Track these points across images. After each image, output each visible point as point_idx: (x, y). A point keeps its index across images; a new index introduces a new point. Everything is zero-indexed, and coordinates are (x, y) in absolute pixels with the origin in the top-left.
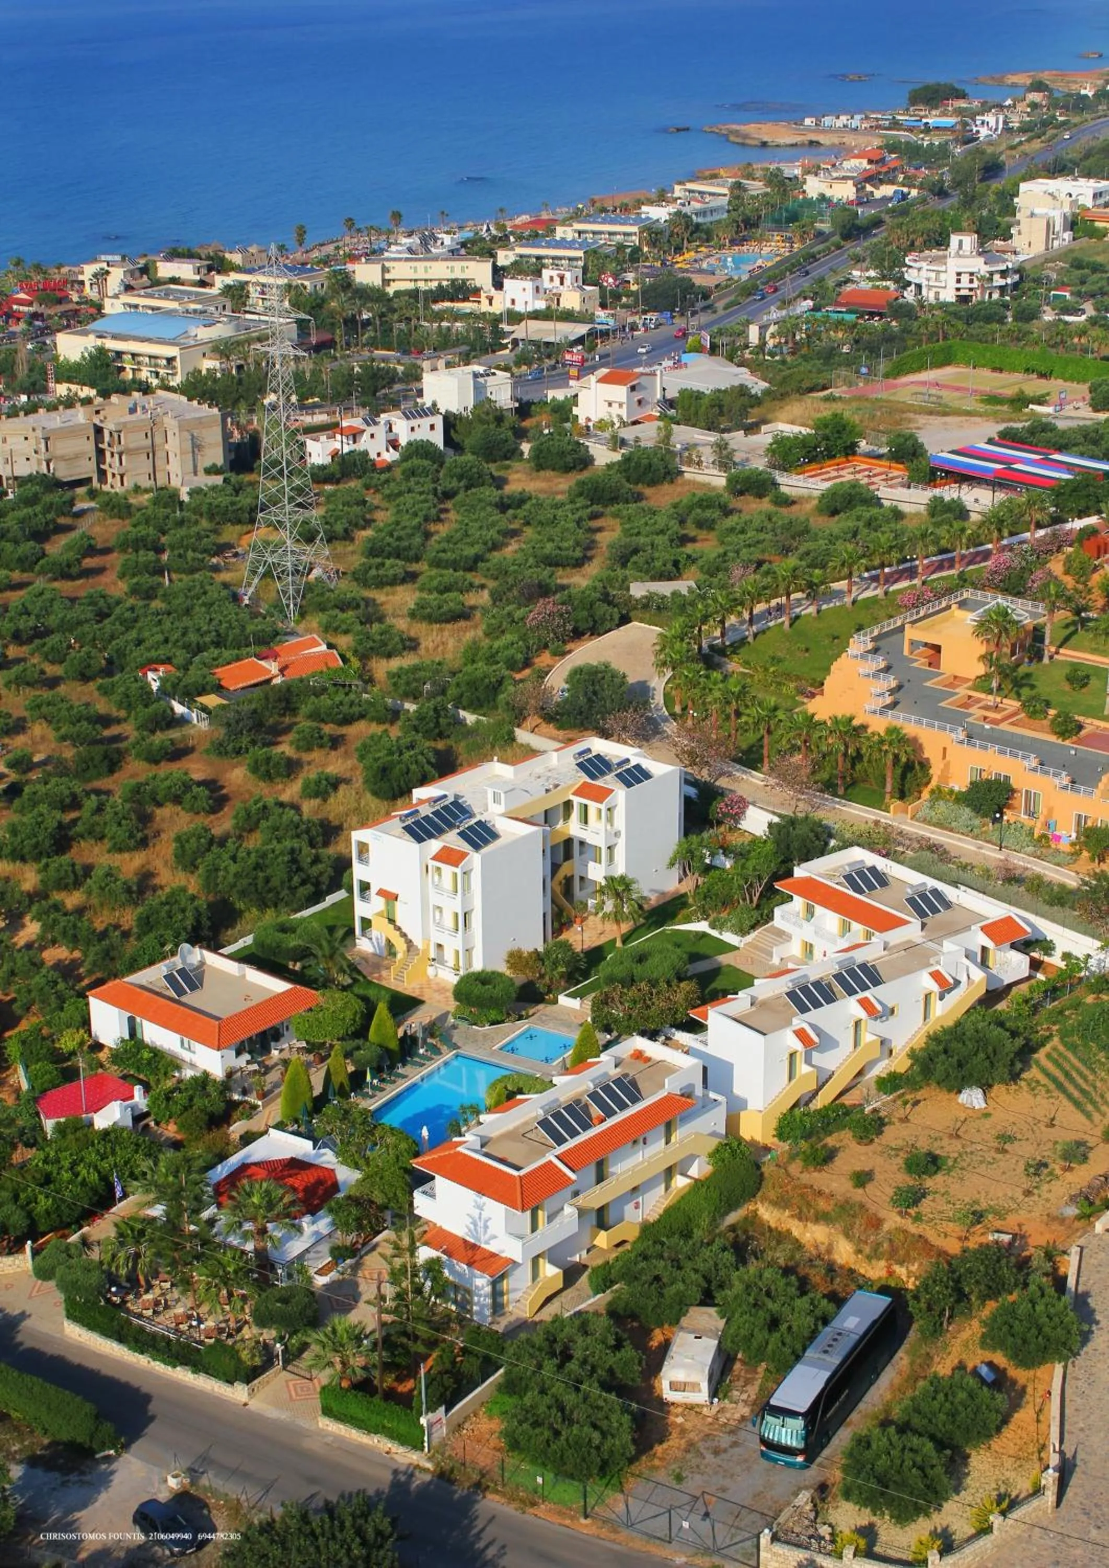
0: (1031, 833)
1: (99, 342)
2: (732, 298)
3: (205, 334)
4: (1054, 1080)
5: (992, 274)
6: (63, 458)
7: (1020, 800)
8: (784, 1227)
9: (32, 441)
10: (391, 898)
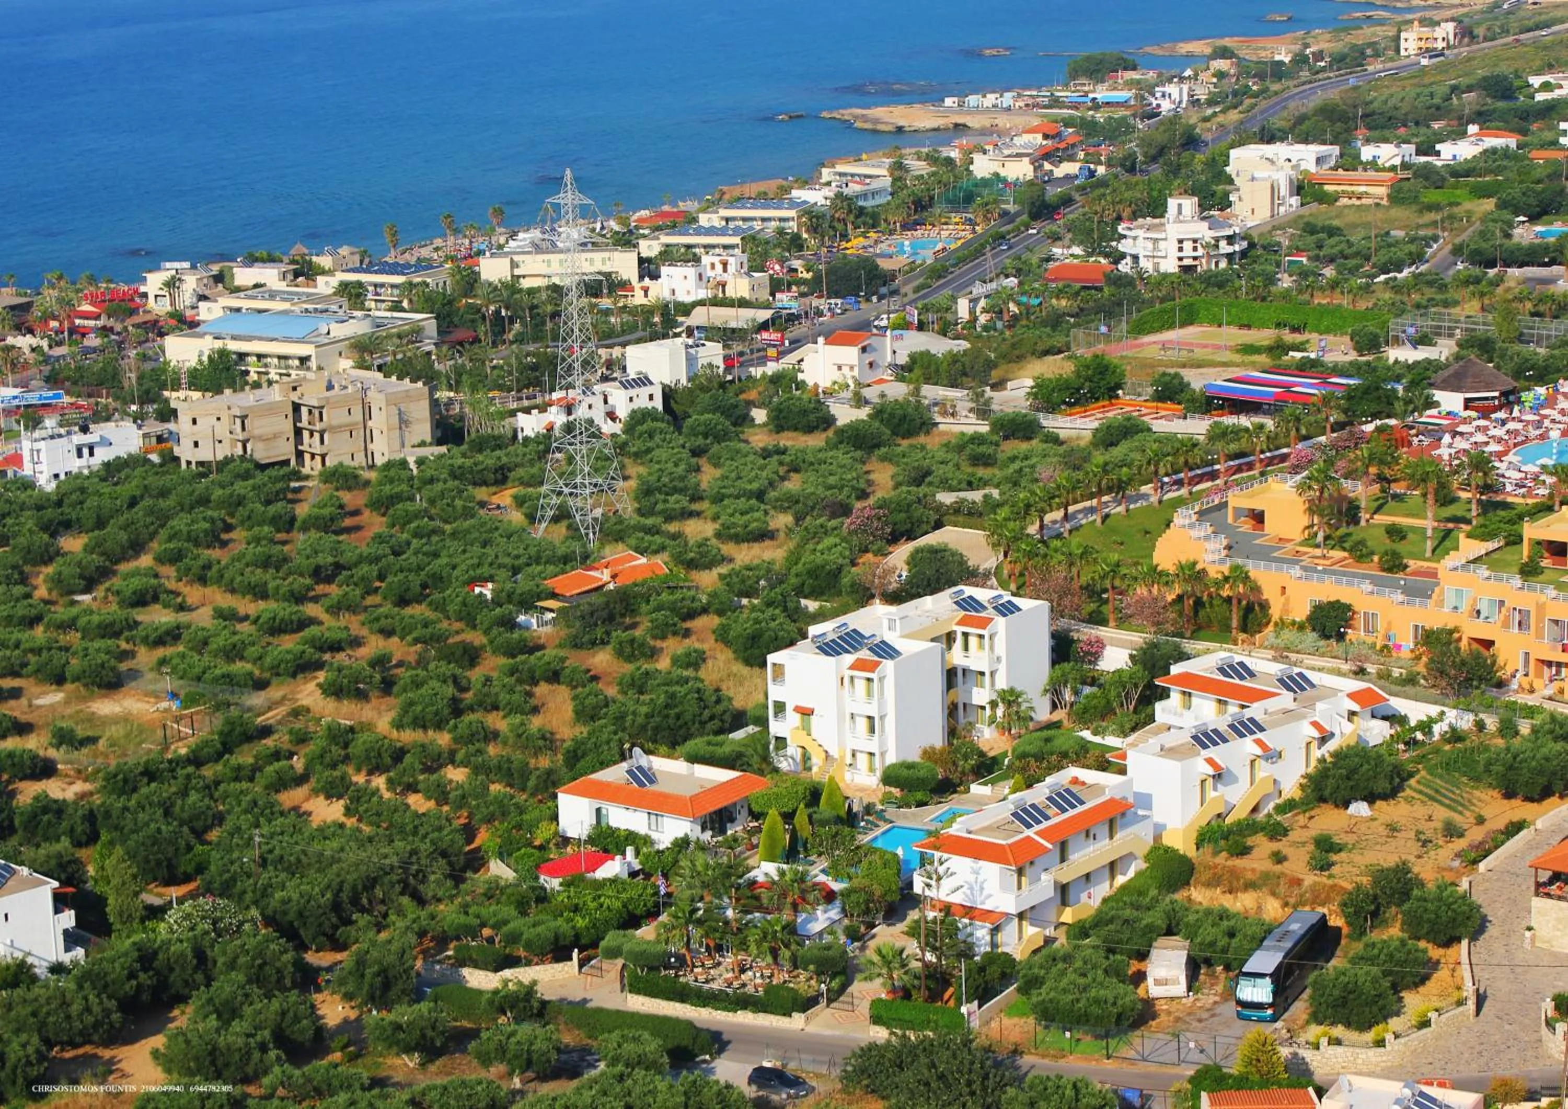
0: (1373, 646)
1: (218, 344)
2: (921, 280)
3: (340, 331)
4: (1426, 795)
5: (1217, 240)
6: (260, 438)
7: (1360, 622)
8: (1216, 905)
9: (225, 419)
10: (806, 713)
